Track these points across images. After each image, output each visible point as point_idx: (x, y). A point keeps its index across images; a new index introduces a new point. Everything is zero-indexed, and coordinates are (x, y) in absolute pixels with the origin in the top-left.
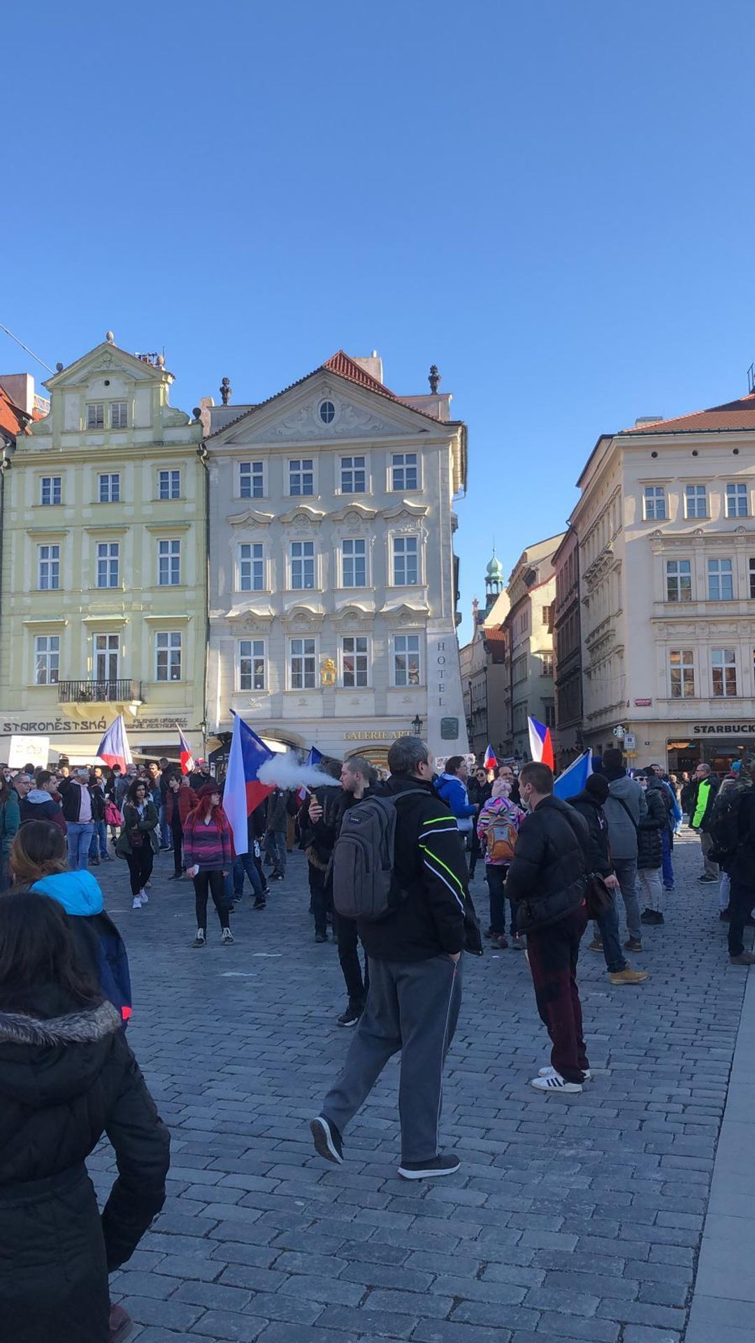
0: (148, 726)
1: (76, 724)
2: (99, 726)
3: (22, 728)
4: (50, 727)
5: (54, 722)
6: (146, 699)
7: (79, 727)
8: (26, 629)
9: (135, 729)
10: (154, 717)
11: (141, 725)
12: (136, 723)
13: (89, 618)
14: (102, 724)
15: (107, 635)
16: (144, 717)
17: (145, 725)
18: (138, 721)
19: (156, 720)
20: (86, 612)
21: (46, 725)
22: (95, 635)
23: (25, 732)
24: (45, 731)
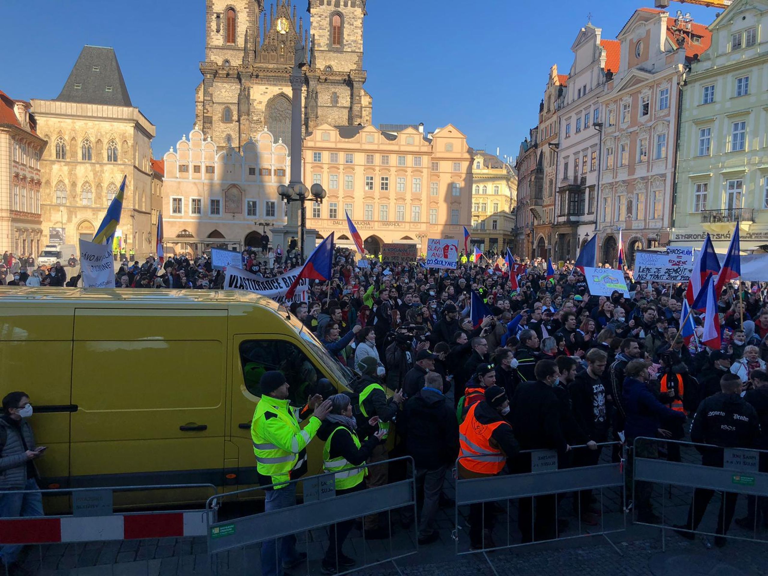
0: (755, 237)
1: (714, 235)
2: (726, 237)
3: (685, 237)
4: (699, 237)
5: (702, 234)
6: (756, 220)
7: (715, 237)
8: (690, 180)
9: (747, 239)
10: (759, 232)
11: (751, 237)
12: (748, 235)
13: (724, 171)
14: (728, 236)
15: (736, 181)
16: (753, 232)
17: (753, 237)
18: (749, 234)
19: (761, 234)
20: (723, 167)
21: (697, 236)
22: (728, 181)
23: (686, 239)
24: (697, 239)
